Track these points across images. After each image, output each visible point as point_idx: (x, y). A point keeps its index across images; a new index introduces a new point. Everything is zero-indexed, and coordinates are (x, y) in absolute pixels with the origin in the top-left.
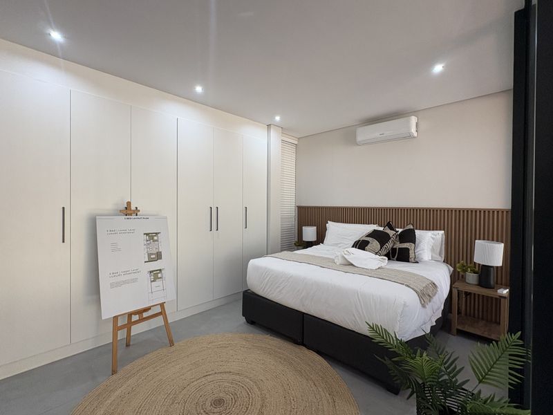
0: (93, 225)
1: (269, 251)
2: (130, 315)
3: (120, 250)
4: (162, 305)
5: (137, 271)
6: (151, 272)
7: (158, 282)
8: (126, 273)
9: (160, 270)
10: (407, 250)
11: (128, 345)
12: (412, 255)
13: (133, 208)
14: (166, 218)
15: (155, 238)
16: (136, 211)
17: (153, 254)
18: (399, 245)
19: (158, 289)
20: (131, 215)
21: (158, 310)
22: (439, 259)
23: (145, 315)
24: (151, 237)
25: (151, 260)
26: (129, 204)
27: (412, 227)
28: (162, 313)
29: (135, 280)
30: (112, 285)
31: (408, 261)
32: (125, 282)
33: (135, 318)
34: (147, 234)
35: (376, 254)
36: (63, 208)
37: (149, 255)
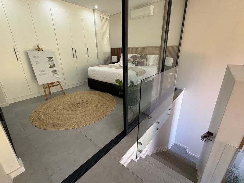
0: (27, 54)
1: (99, 64)
2: (49, 84)
3: (39, 63)
4: (59, 82)
5: (47, 71)
6: (52, 71)
7: (56, 75)
8: (43, 71)
9: (56, 71)
10: (144, 62)
11: (50, 95)
12: (145, 64)
13: (40, 48)
14: (54, 52)
15: (51, 59)
16: (42, 49)
17: (52, 65)
18: (141, 60)
19: (56, 77)
20: (40, 50)
21: (58, 83)
22: (156, 65)
23: (53, 85)
24: (50, 59)
25: (51, 67)
26: (38, 46)
27: (146, 53)
28: (59, 84)
29: (47, 74)
30: (40, 75)
31: (144, 66)
32: (44, 74)
33: (50, 85)
34: (48, 58)
35: (132, 63)
36: (14, 48)
37: (51, 65)
